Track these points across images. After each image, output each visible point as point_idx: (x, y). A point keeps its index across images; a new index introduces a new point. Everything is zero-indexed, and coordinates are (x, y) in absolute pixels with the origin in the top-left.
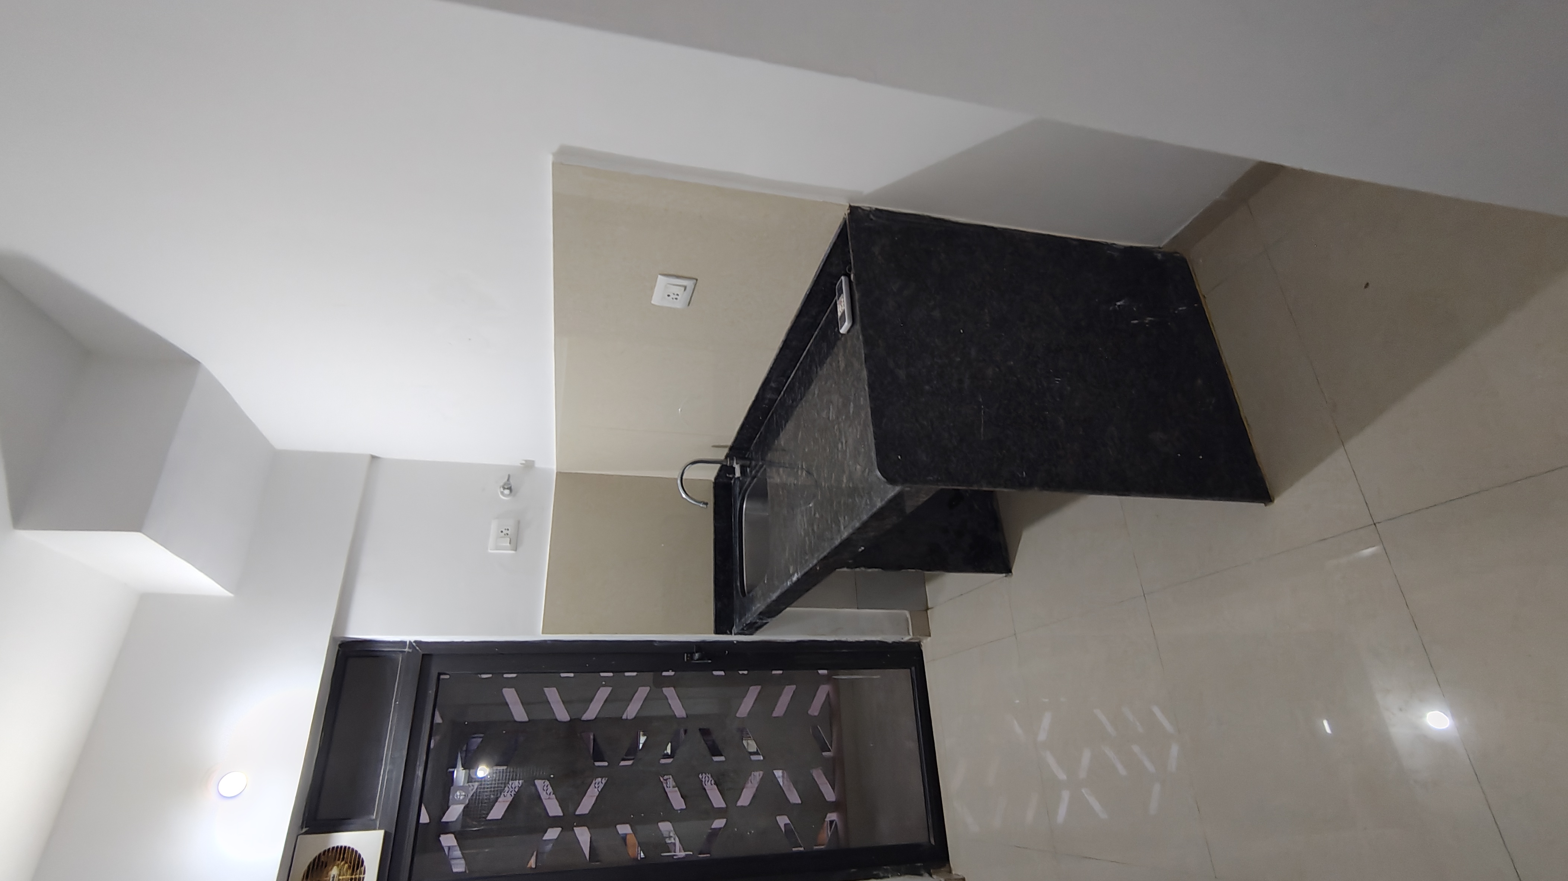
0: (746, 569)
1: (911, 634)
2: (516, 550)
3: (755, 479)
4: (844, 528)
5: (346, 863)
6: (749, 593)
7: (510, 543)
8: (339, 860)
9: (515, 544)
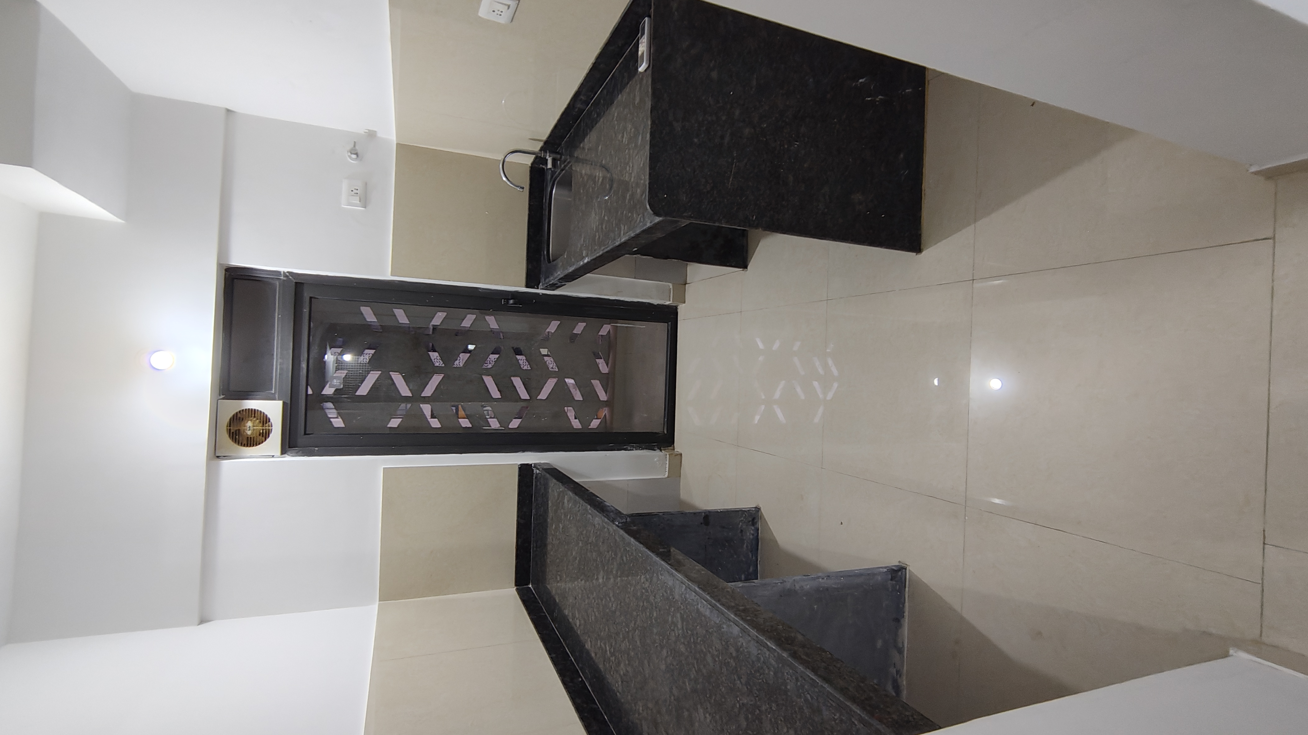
0: (552, 242)
1: (671, 300)
2: (365, 207)
3: (564, 172)
4: (624, 235)
5: (257, 419)
6: (553, 261)
7: (360, 201)
8: (251, 417)
9: (365, 202)
